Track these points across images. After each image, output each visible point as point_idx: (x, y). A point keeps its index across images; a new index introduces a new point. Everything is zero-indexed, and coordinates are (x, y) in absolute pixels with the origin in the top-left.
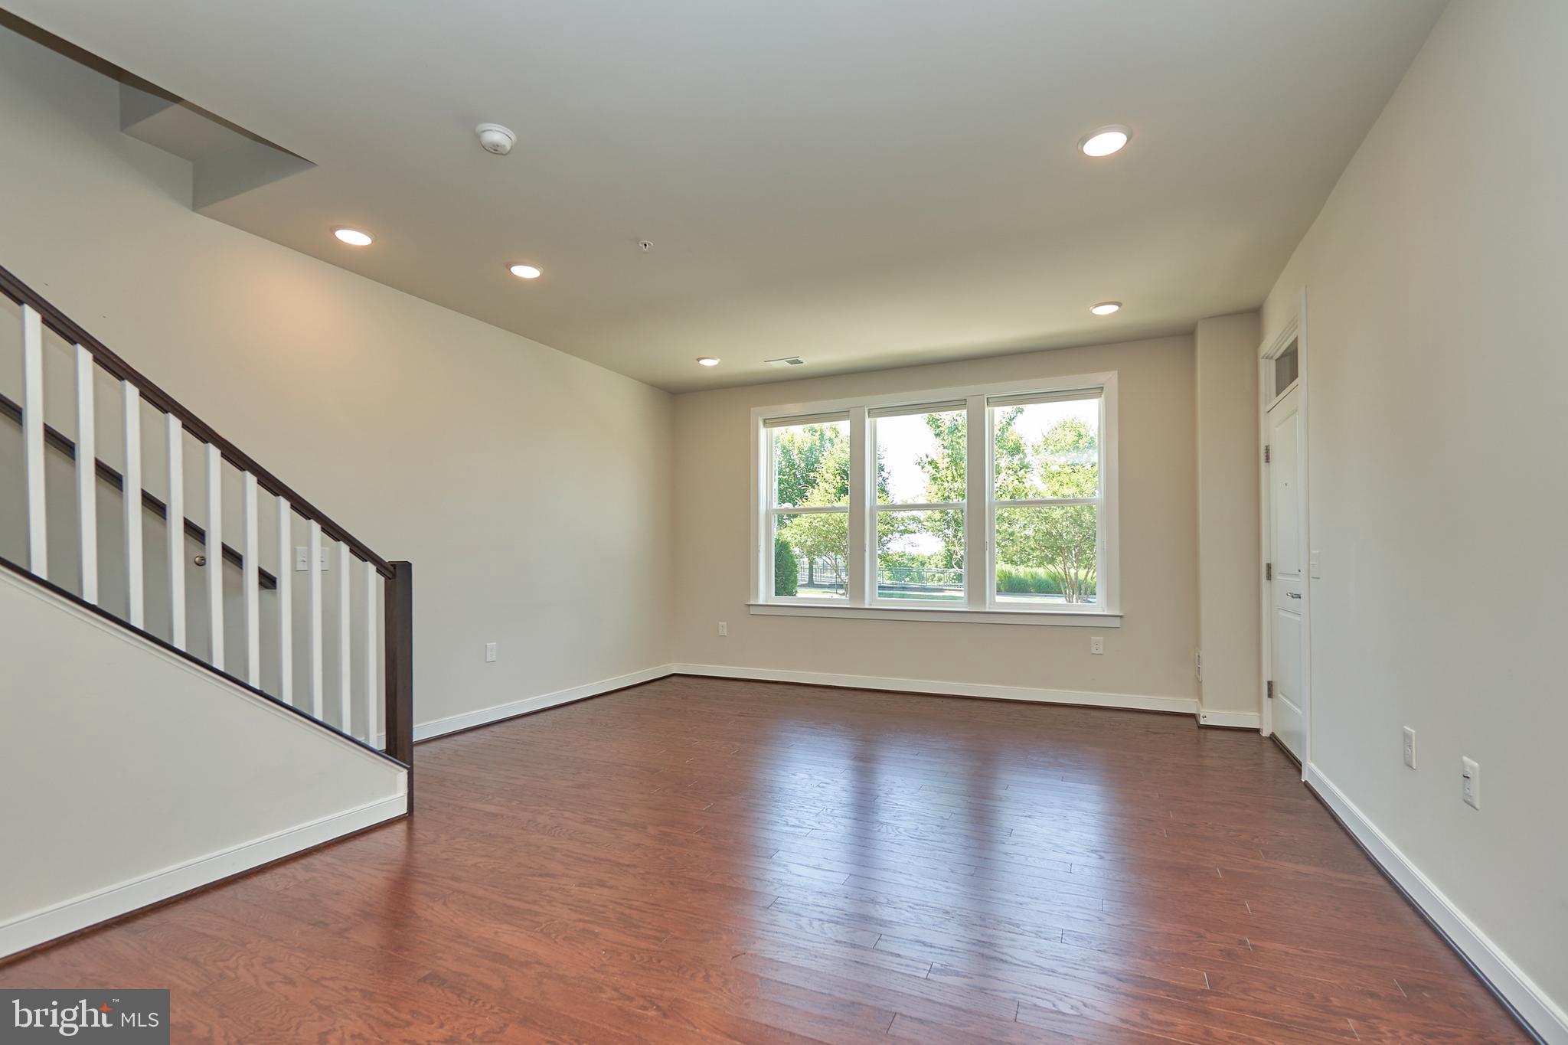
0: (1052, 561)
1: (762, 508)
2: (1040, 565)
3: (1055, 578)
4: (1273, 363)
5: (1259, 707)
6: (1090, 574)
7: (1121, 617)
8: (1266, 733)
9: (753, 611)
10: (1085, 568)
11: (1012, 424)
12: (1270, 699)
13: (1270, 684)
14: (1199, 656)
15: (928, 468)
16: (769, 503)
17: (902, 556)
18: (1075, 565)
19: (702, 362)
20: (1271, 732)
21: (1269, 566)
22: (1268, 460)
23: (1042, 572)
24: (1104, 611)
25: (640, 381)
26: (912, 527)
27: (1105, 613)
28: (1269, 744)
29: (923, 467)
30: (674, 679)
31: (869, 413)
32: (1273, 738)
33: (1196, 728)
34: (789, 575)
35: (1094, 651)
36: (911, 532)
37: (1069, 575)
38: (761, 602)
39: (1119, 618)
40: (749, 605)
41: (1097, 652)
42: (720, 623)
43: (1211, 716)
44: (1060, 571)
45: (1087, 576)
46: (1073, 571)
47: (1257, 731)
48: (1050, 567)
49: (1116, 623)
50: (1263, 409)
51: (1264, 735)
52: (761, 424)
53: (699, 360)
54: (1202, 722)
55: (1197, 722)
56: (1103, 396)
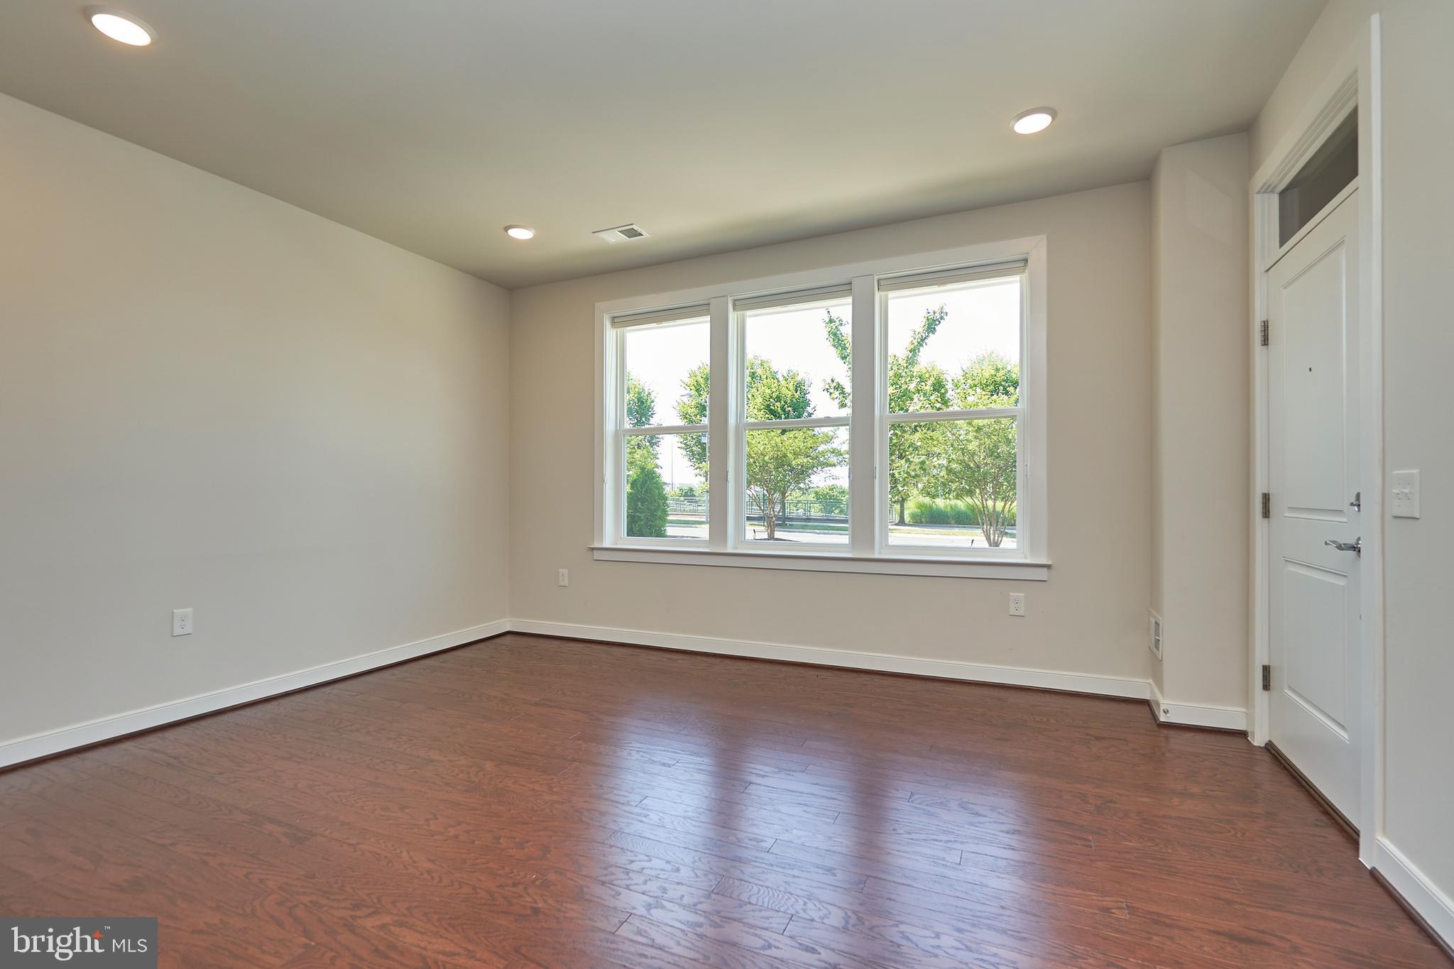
0: (970, 493)
1: (610, 427)
2: (958, 497)
3: (973, 509)
4: (1275, 199)
5: (1247, 699)
6: (1007, 506)
7: (1048, 567)
8: (1258, 740)
9: (598, 555)
10: (1002, 500)
11: (924, 344)
12: (1266, 693)
13: (1266, 670)
14: (1157, 624)
15: (836, 394)
16: (619, 422)
17: (832, 489)
18: (993, 497)
19: (512, 232)
20: (1266, 740)
21: (1266, 498)
22: (1265, 341)
23: (961, 504)
24: (1026, 558)
25: (459, 270)
26: (834, 459)
27: (1028, 561)
28: (1266, 758)
29: (831, 394)
30: (509, 639)
31: (734, 305)
32: (1270, 748)
33: (1155, 728)
34: (655, 510)
35: (1013, 612)
36: (831, 466)
37: (987, 507)
38: (607, 544)
39: (1045, 569)
40: (593, 549)
41: (1017, 613)
42: (560, 570)
43: (1174, 709)
44: (978, 503)
45: (1004, 507)
46: (990, 503)
47: (1243, 734)
48: (969, 500)
49: (1042, 574)
50: (1258, 266)
51: (1256, 744)
52: (607, 324)
53: (507, 229)
54: (1163, 718)
55: (1155, 717)
56: (1027, 271)
